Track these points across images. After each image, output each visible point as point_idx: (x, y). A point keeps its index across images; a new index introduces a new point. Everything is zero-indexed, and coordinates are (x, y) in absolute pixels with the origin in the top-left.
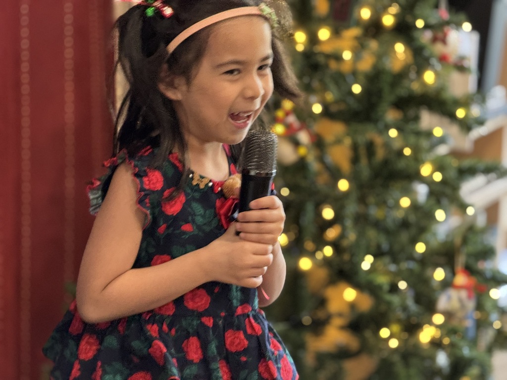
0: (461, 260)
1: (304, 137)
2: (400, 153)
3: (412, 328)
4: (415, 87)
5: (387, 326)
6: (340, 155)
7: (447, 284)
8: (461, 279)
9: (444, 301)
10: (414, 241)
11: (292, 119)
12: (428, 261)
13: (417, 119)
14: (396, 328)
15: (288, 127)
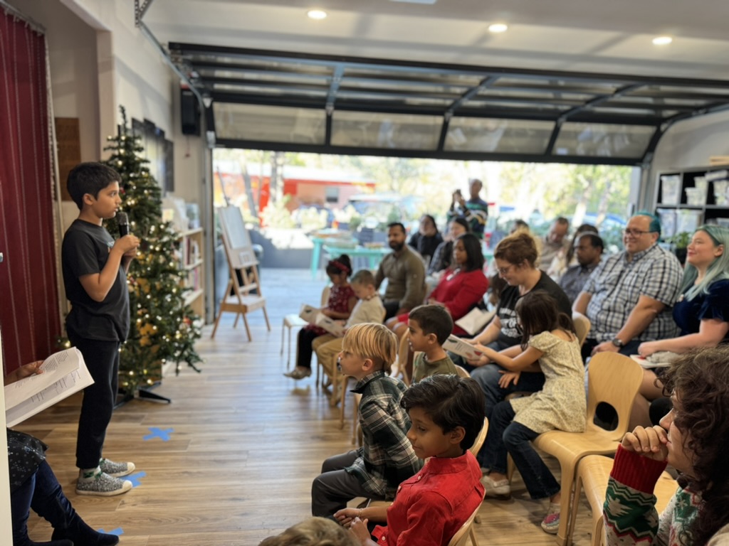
0: (184, 315)
1: (136, 284)
2: (166, 286)
3: (173, 335)
4: (167, 267)
5: (164, 335)
6: (146, 289)
7: (181, 322)
8: (185, 320)
9: (181, 327)
10: (169, 311)
11: (132, 279)
12: (174, 317)
13: (168, 276)
14: (167, 336)
15: (131, 281)
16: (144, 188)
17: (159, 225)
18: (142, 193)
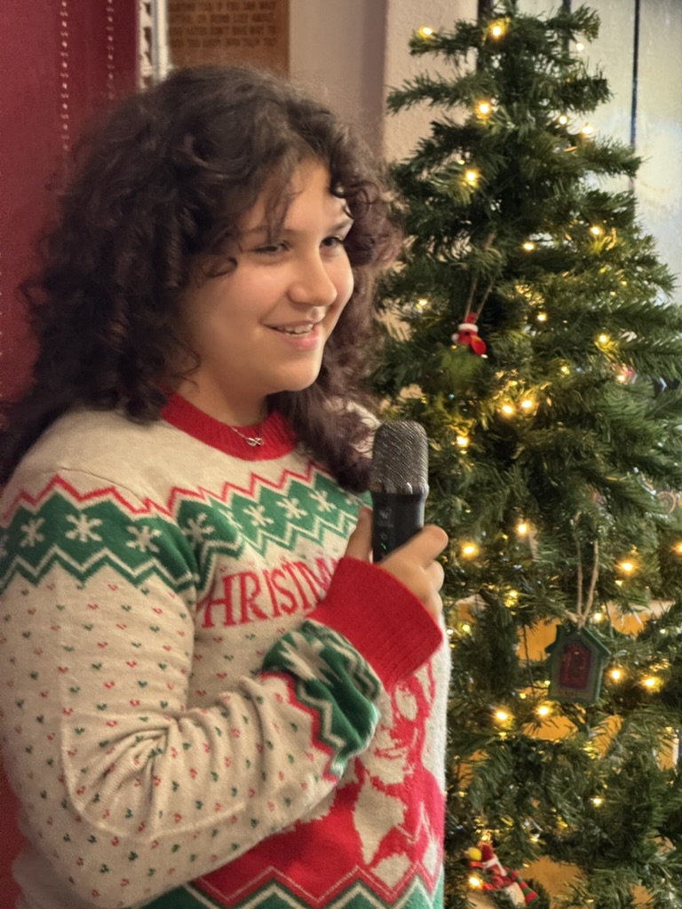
1: (516, 893)
16: (595, 321)
18: (581, 351)
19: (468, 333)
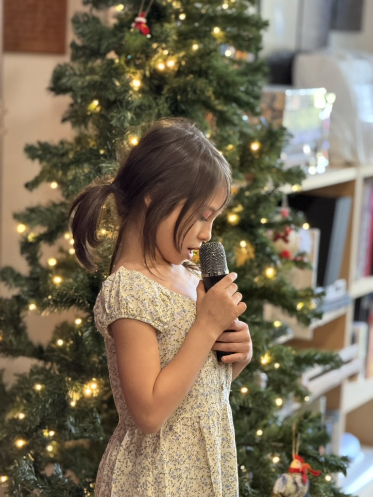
8: (296, 464)
9: (279, 486)
12: (266, 446)
17: (247, 139)
19: (139, 23)
